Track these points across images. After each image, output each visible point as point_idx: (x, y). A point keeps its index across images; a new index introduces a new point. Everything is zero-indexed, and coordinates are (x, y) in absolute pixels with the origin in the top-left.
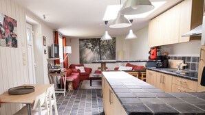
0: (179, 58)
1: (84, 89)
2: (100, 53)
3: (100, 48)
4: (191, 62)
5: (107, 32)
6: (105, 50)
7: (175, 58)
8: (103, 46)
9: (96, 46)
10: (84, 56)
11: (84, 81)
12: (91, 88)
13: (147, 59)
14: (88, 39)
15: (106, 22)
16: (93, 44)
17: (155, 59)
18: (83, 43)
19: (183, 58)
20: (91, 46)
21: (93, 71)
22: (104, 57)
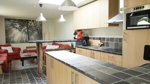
0: (97, 39)
1: (16, 71)
2: (28, 33)
3: (28, 29)
4: (105, 42)
5: (41, 14)
6: (33, 31)
7: (94, 39)
8: (31, 27)
9: (24, 26)
10: (11, 35)
11: (13, 62)
12: (23, 68)
13: (73, 39)
14: (15, 20)
15: (41, 5)
16: (20, 24)
17: (81, 39)
18: (9, 23)
19: (100, 39)
20: (18, 26)
21: (22, 51)
22: (32, 37)
